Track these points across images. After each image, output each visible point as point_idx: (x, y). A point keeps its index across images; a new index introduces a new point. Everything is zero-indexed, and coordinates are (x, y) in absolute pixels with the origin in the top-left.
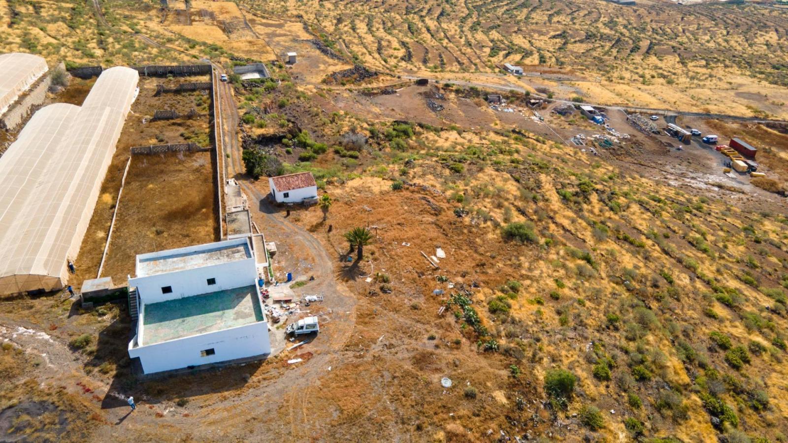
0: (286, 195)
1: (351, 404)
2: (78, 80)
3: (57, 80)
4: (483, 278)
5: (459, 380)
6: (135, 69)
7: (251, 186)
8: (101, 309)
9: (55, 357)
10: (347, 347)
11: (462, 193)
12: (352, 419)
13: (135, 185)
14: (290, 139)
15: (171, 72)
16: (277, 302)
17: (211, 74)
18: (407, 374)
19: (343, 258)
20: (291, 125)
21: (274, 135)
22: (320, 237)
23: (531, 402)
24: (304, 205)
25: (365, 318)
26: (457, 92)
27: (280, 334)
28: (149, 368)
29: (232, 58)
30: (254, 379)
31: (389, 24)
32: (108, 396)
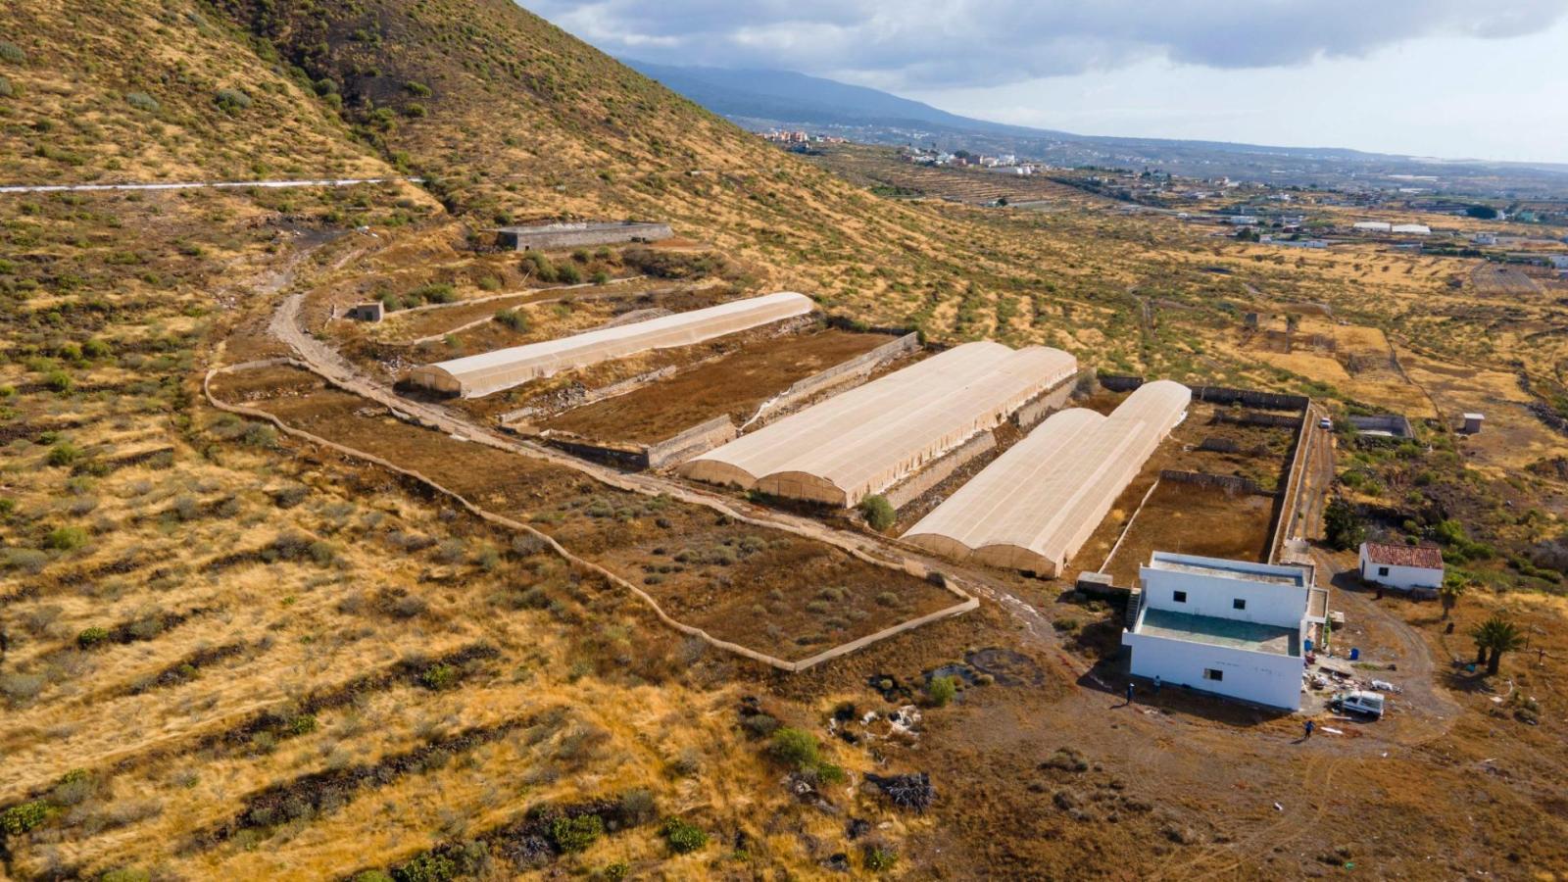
0: (1384, 572)
2: (1107, 392)
3: (1084, 385)
6: (1189, 387)
7: (1326, 555)
8: (1094, 604)
9: (1039, 628)
10: (1424, 748)
13: (1156, 510)
14: (1422, 526)
15: (1241, 400)
17: (1304, 410)
19: (1459, 665)
20: (1428, 503)
21: (1391, 511)
22: (1429, 636)
25: (1470, 732)
27: (1319, 700)
28: (1138, 666)
29: (1348, 402)
30: (1267, 725)
32: (1086, 676)
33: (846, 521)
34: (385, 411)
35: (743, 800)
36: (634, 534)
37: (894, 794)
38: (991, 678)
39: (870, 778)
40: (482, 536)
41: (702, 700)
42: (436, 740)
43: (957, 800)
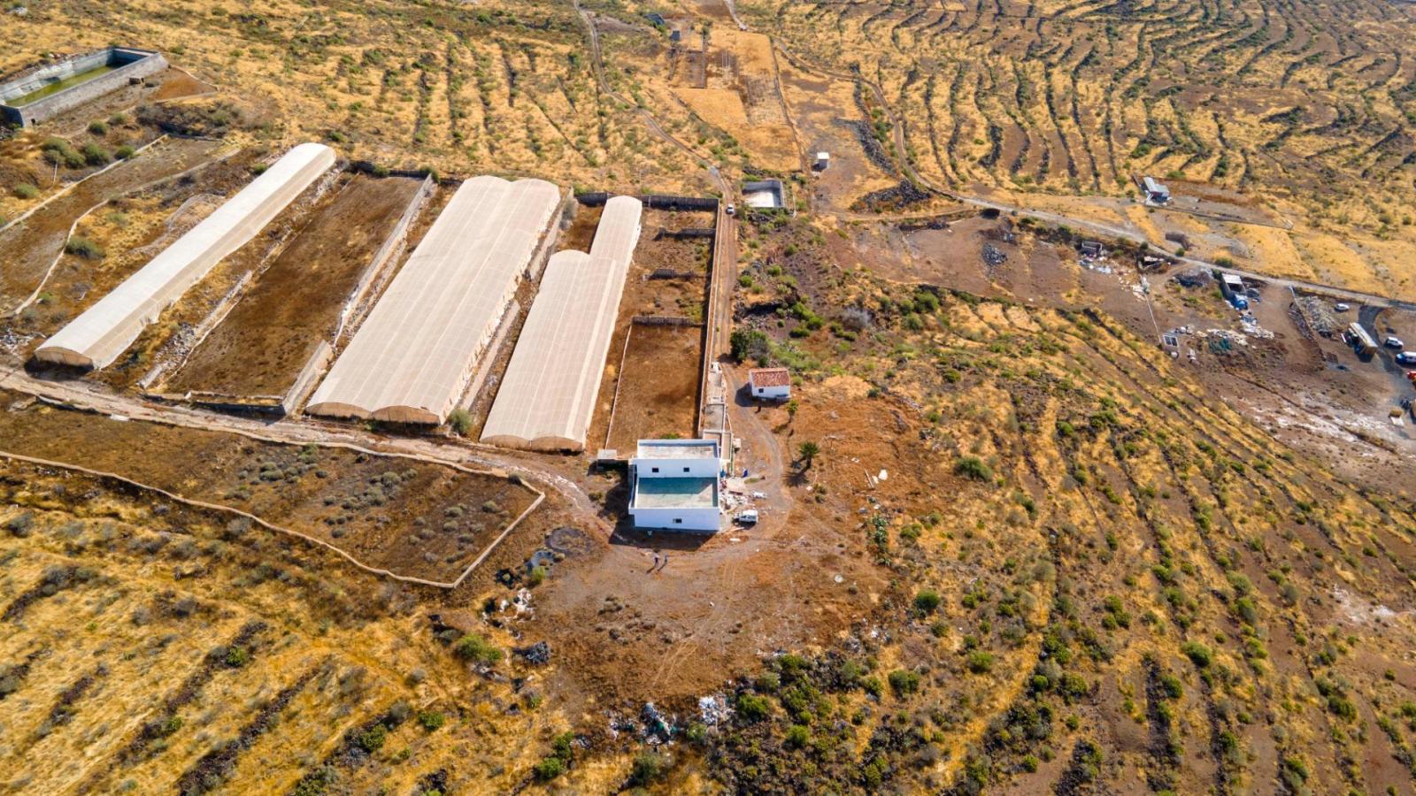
0: (761, 391)
1: (766, 577)
2: (586, 211)
3: (567, 213)
4: (910, 505)
5: (849, 580)
7: (733, 371)
8: (609, 473)
9: (581, 502)
10: (775, 538)
11: (940, 411)
12: (764, 586)
13: (634, 358)
14: (786, 309)
15: (675, 204)
16: (732, 492)
17: (716, 209)
18: (813, 567)
19: (794, 464)
20: (789, 291)
21: (769, 304)
22: (780, 439)
23: (897, 607)
24: (775, 402)
25: (796, 519)
26: (1039, 232)
27: (729, 518)
28: (638, 523)
29: (746, 169)
30: (705, 546)
31: (988, 84)
32: (613, 535)
33: (444, 437)
34: (34, 400)
35: (455, 689)
36: (305, 491)
37: (529, 658)
38: (563, 555)
39: (516, 651)
40: (198, 523)
41: (408, 624)
42: (264, 707)
43: (562, 650)
